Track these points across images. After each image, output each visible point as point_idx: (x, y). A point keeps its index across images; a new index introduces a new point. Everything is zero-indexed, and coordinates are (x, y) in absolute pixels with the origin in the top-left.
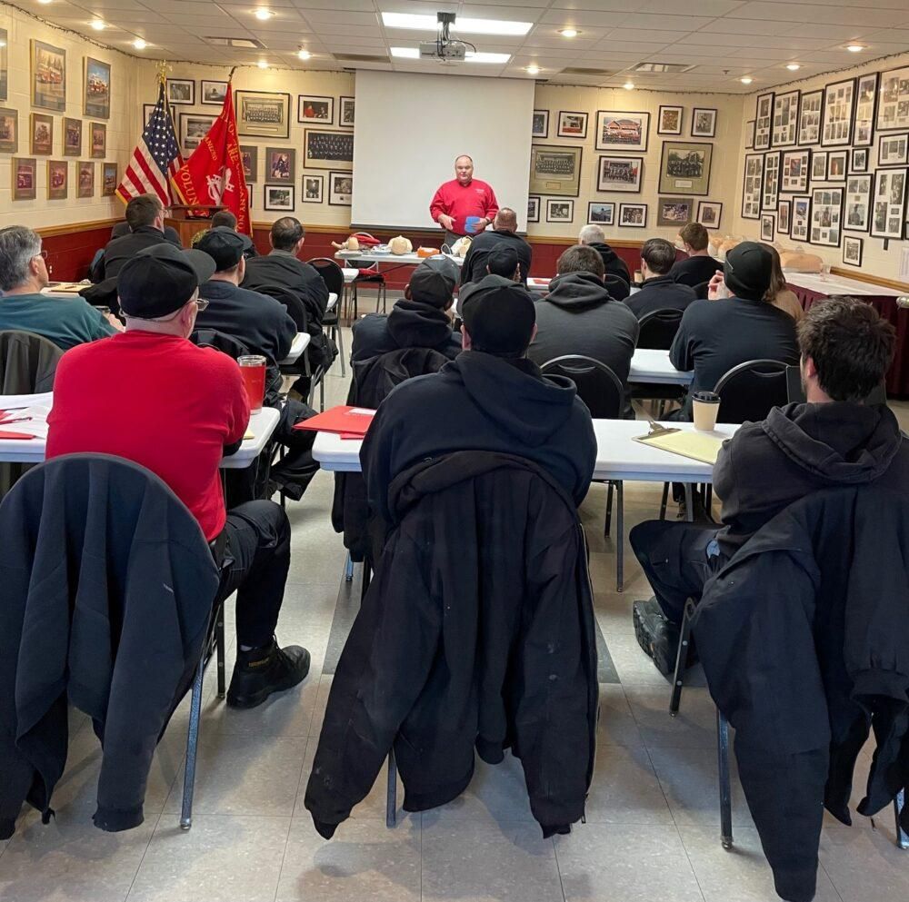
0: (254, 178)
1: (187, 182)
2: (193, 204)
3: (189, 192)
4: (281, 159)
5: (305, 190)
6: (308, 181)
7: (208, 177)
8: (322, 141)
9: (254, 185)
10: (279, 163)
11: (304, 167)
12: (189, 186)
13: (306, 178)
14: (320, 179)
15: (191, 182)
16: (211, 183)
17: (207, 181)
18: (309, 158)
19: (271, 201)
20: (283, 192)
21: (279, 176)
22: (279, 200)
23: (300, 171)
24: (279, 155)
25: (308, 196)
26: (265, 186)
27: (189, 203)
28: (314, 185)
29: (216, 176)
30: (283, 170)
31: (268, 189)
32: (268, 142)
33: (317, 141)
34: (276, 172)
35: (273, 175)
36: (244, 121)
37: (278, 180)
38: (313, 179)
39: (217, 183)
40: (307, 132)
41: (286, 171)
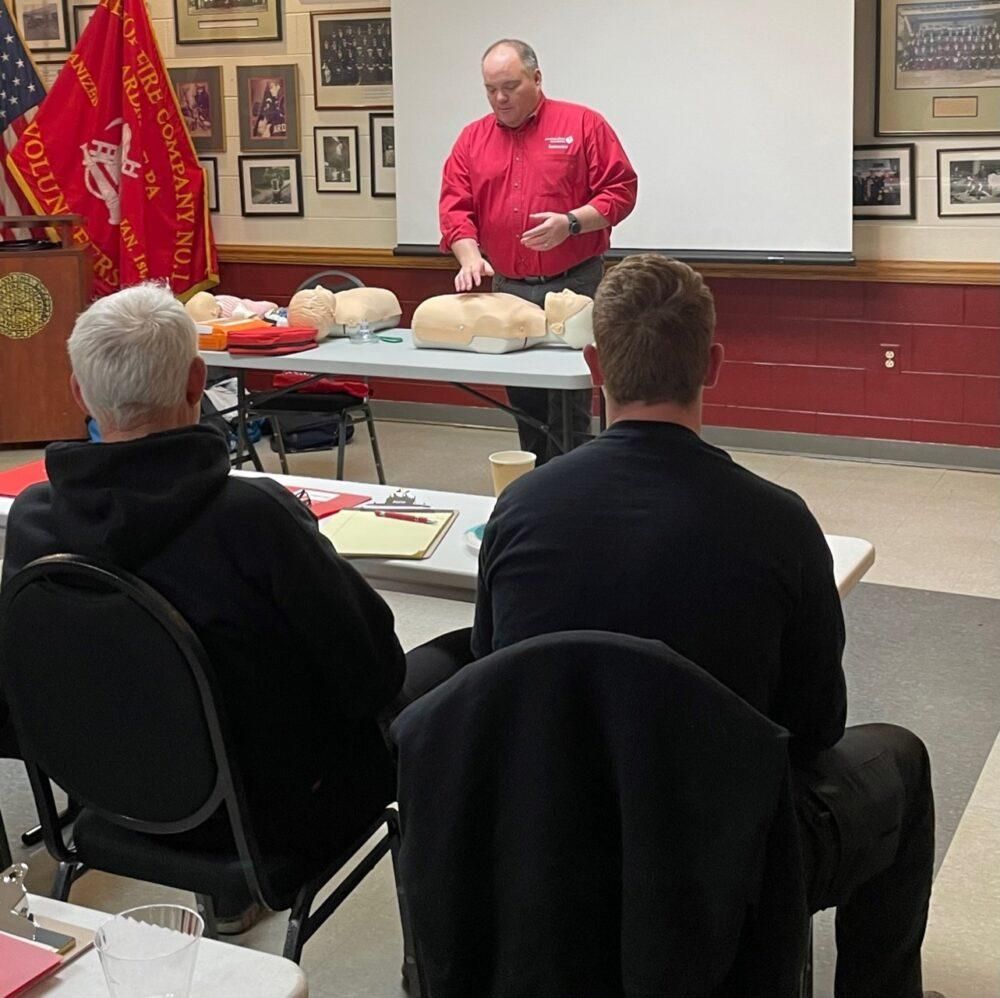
0: (217, 143)
1: (38, 160)
2: (56, 210)
3: (46, 185)
4: (268, 94)
5: (322, 164)
6: (327, 140)
7: (84, 147)
8: (349, 39)
9: (219, 156)
10: (265, 103)
11: (318, 109)
12: (42, 171)
13: (321, 134)
14: (351, 134)
15: (45, 162)
16: (89, 161)
17: (81, 156)
18: (324, 84)
19: (254, 194)
20: (277, 170)
21: (266, 134)
22: (270, 192)
23: (309, 118)
24: (264, 82)
25: (328, 179)
26: (241, 159)
27: (49, 209)
28: (339, 149)
29: (101, 144)
30: (274, 120)
31: (248, 165)
32: (241, 54)
33: (339, 41)
34: (262, 123)
35: (256, 133)
36: (192, 9)
37: (265, 143)
38: (334, 134)
39: (104, 158)
40: (317, 19)
41: (281, 121)
